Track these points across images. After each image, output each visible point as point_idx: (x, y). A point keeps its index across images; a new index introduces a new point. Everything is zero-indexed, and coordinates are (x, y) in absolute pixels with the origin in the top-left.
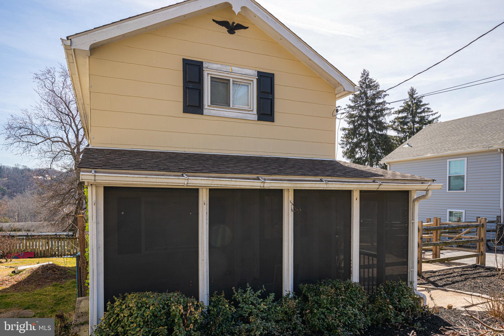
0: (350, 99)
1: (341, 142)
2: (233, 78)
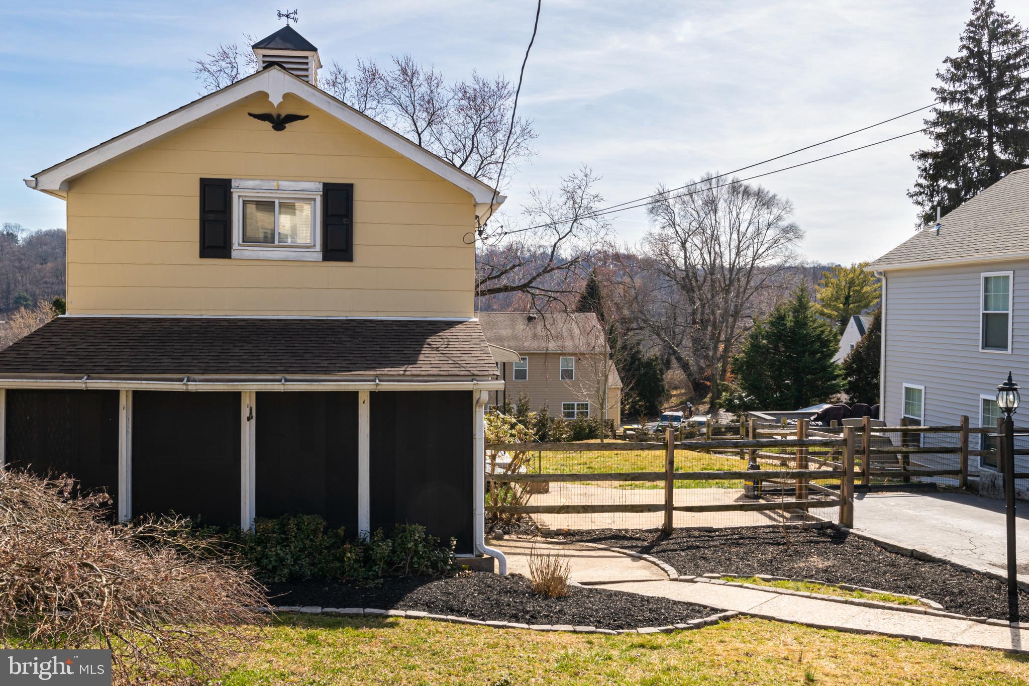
0: (938, 75)
1: (917, 189)
2: (279, 198)
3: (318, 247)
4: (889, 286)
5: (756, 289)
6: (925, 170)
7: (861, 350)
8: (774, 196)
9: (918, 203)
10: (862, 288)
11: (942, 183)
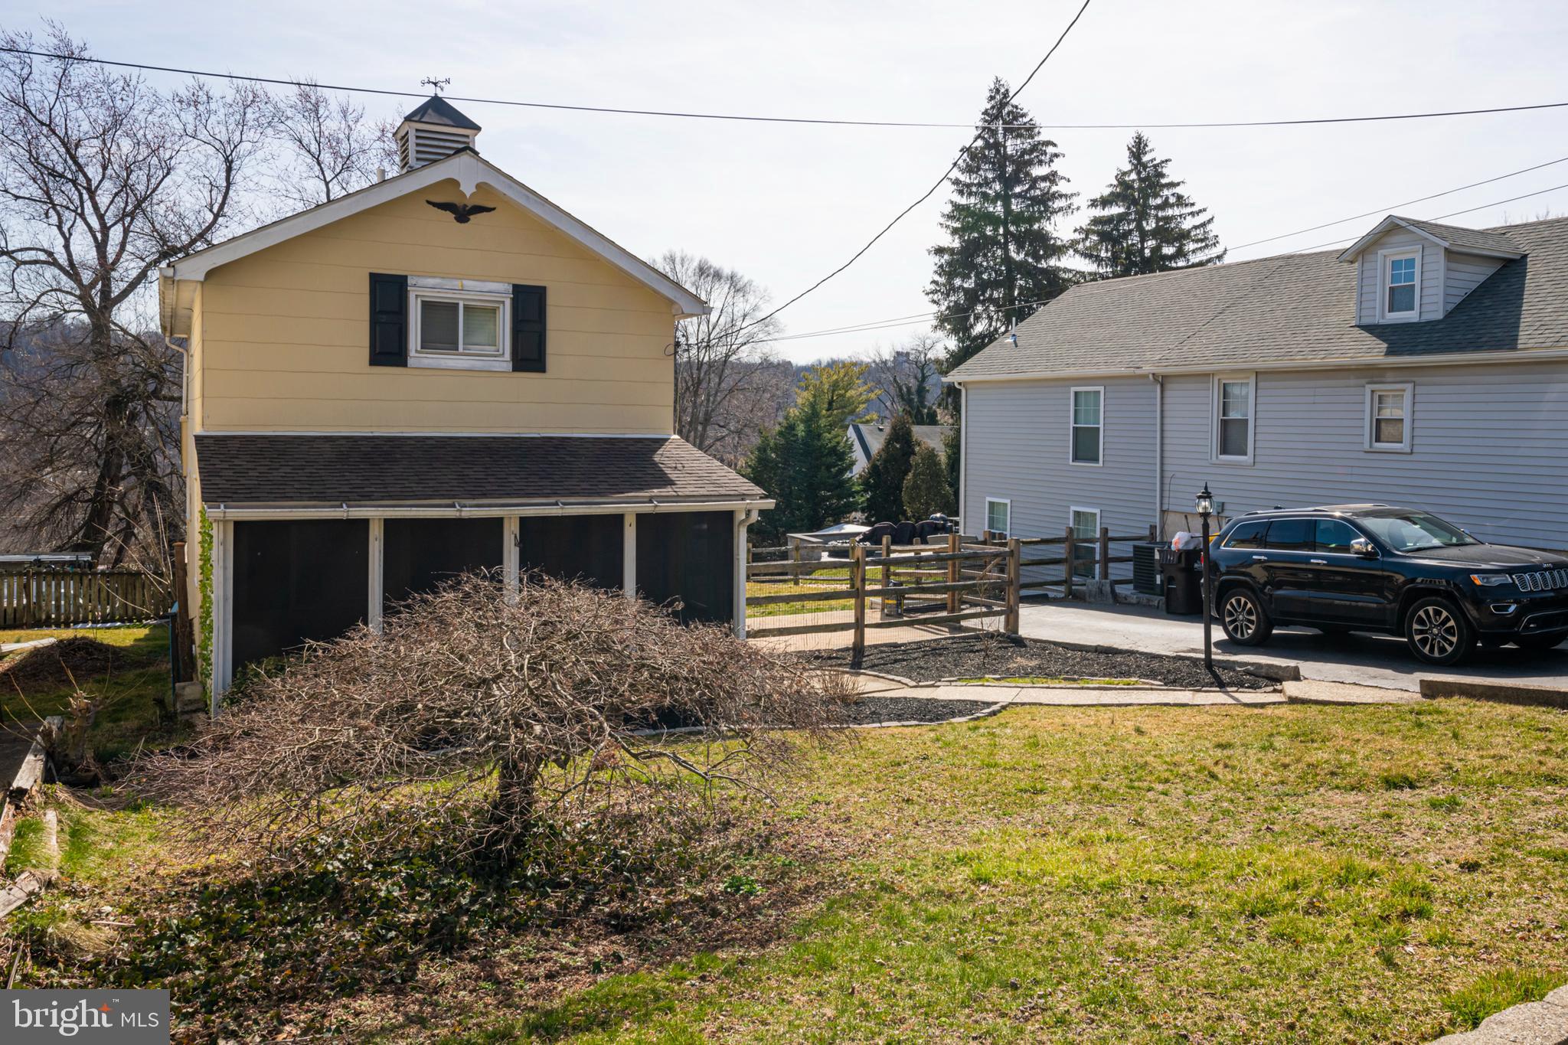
2: (463, 299)
3: (508, 356)
4: (969, 397)
5: (731, 391)
6: (941, 266)
7: (878, 463)
8: (750, 282)
9: (934, 302)
10: (846, 391)
11: (958, 282)
